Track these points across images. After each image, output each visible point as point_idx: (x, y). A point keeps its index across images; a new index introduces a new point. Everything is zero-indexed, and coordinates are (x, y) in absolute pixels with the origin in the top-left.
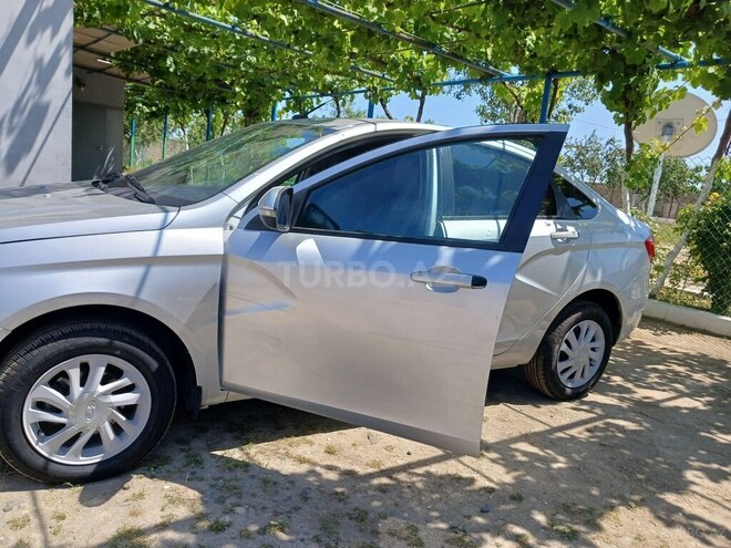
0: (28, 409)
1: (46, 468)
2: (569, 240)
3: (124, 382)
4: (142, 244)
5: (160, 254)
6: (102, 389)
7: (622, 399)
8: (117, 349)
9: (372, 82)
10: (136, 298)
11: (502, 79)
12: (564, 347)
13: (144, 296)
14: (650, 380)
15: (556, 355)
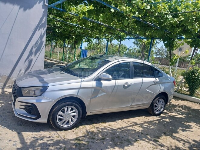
0: (58, 116)
1: (59, 127)
2: (157, 82)
3: (74, 111)
4: (78, 85)
5: (81, 87)
6: (70, 112)
7: (166, 115)
8: (73, 104)
9: (108, 37)
10: (77, 95)
11: (140, 38)
12: (156, 104)
13: (78, 95)
14: (173, 111)
15: (154, 106)
